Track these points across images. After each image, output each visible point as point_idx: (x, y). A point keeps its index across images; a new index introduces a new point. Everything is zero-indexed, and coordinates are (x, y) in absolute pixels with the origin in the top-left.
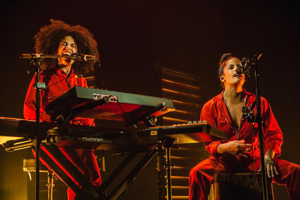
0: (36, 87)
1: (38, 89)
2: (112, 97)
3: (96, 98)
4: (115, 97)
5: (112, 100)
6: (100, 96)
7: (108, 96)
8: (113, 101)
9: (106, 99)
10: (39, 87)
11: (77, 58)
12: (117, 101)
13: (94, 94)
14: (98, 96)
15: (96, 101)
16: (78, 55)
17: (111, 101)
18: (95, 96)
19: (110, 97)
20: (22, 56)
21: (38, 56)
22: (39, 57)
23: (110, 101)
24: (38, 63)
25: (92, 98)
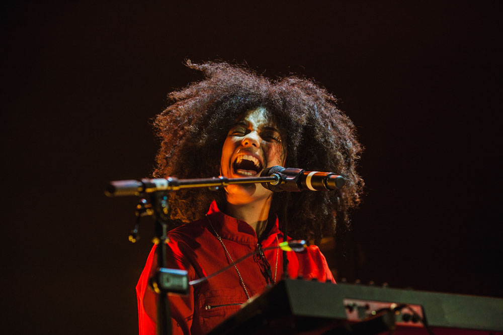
0: (159, 287)
1: (164, 291)
2: (405, 311)
3: (353, 316)
4: (417, 309)
5: (406, 318)
6: (367, 307)
7: (393, 306)
8: (410, 323)
9: (386, 318)
10: (167, 285)
11: (282, 183)
12: (424, 320)
13: (347, 302)
14: (360, 308)
15: (354, 324)
16: (283, 173)
17: (403, 323)
18: (351, 308)
19: (399, 308)
20: (113, 189)
21: (161, 183)
22: (166, 187)
23: (400, 322)
24: (162, 208)
25: (340, 316)
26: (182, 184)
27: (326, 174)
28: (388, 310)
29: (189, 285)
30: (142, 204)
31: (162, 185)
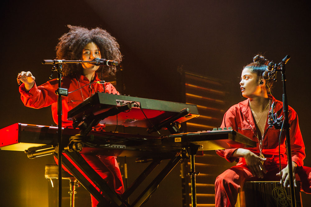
0: (58, 93)
1: (60, 95)
2: (135, 103)
3: (119, 105)
4: (138, 103)
5: (135, 106)
6: (123, 102)
7: (131, 102)
9: (129, 106)
10: (61, 93)
11: (99, 63)
12: (140, 107)
13: (117, 100)
14: (121, 102)
15: (119, 107)
16: (100, 60)
18: (118, 102)
19: (132, 103)
20: (44, 62)
23: (133, 107)
24: (60, 69)
25: (115, 104)
26: (67, 62)
27: (112, 61)
28: (130, 103)
29: (68, 93)
30: (54, 67)
31: (61, 62)
